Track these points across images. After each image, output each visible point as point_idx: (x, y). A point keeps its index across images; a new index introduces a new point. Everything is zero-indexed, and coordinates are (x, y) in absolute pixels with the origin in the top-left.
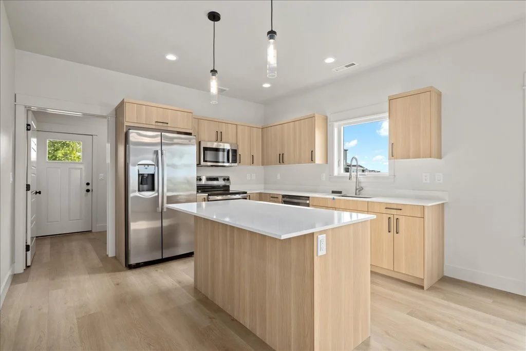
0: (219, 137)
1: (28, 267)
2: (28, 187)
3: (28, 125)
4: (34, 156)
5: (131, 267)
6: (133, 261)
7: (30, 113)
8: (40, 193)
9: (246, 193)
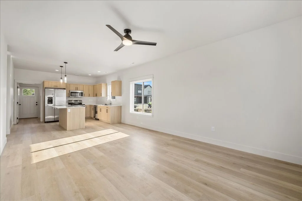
0: (77, 89)
1: (17, 123)
2: (18, 103)
3: (18, 87)
4: (19, 95)
5: (45, 122)
6: (46, 121)
7: (18, 84)
8: (20, 105)
9: (84, 105)
